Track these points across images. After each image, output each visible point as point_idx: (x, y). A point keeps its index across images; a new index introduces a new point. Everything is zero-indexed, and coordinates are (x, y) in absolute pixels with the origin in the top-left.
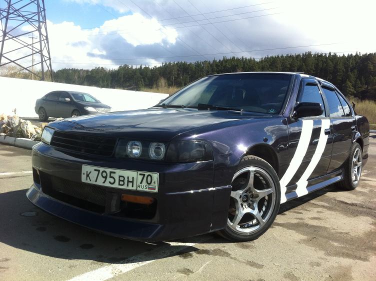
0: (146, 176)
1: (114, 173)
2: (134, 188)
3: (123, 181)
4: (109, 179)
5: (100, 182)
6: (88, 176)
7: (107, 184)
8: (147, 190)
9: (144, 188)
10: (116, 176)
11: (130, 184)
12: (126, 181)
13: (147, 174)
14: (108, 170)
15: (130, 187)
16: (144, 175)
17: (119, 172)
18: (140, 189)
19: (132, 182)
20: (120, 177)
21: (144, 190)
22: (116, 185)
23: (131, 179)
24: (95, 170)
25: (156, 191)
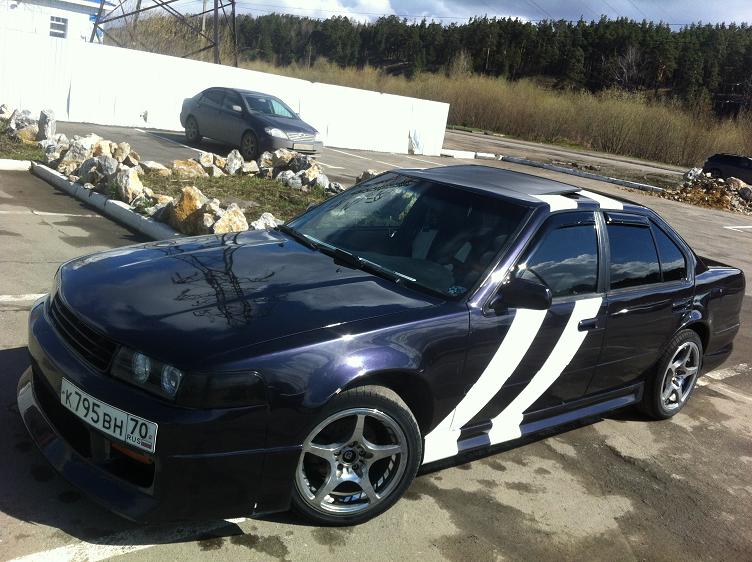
0: (139, 424)
1: (98, 406)
2: (122, 438)
3: (109, 422)
4: (91, 414)
5: (81, 413)
6: (68, 398)
7: (88, 420)
8: (140, 446)
9: (134, 441)
10: (101, 412)
11: (118, 430)
12: (112, 423)
13: (141, 420)
14: (92, 400)
15: (117, 435)
16: (137, 422)
17: (105, 408)
18: (130, 441)
19: (121, 428)
20: (105, 414)
21: (136, 444)
22: (99, 426)
23: (119, 424)
24: (77, 393)
25: (150, 450)
